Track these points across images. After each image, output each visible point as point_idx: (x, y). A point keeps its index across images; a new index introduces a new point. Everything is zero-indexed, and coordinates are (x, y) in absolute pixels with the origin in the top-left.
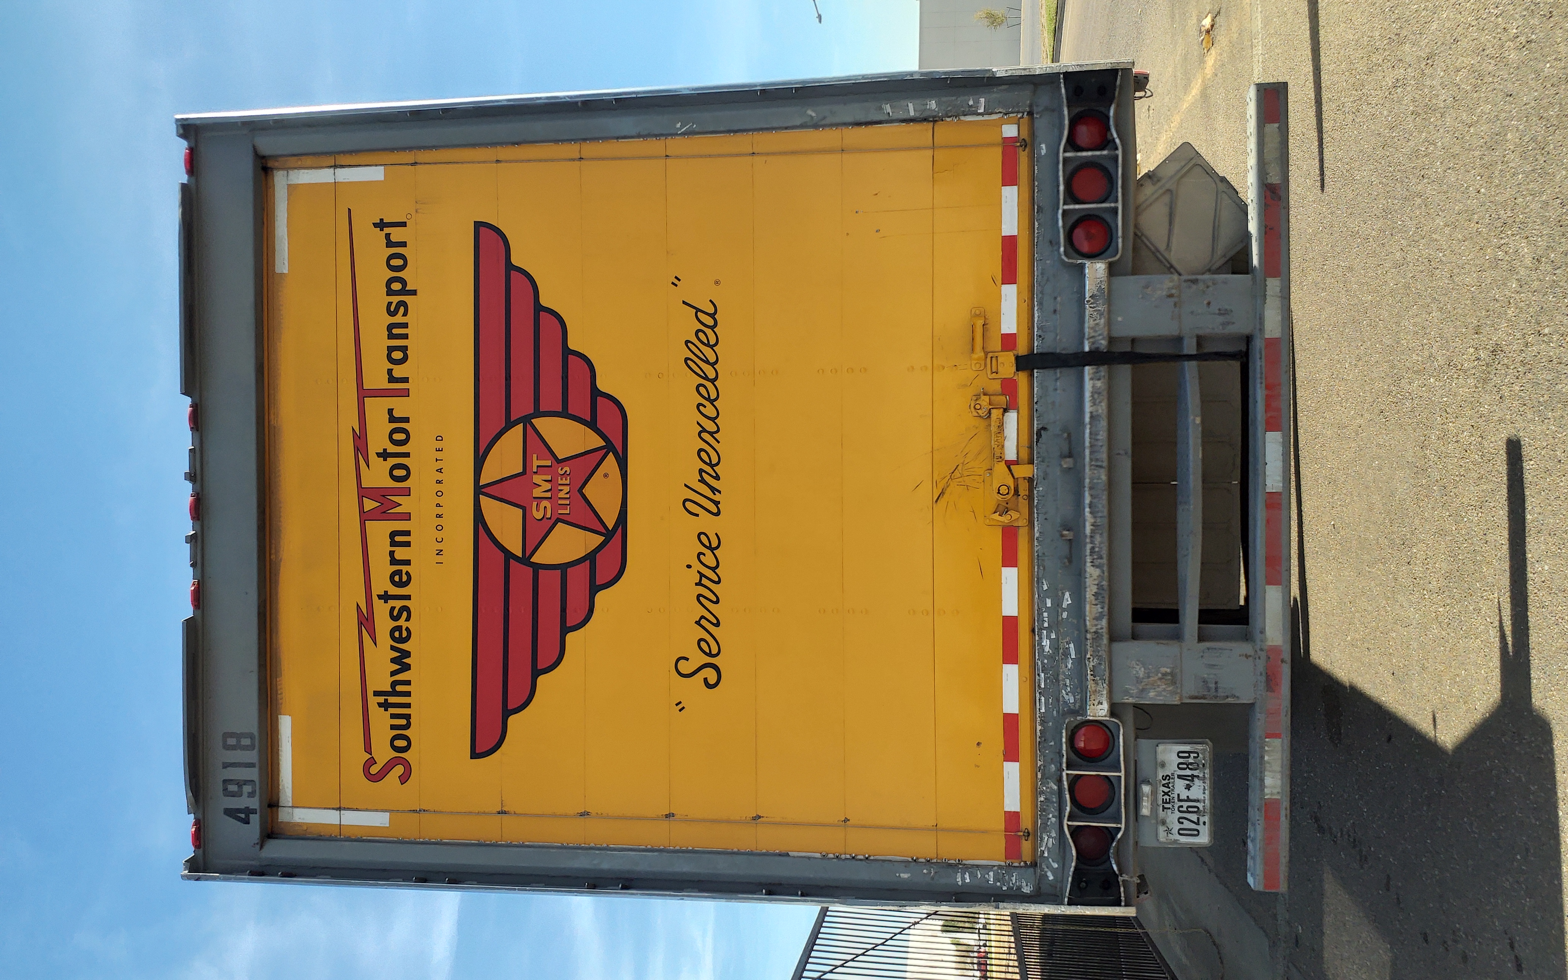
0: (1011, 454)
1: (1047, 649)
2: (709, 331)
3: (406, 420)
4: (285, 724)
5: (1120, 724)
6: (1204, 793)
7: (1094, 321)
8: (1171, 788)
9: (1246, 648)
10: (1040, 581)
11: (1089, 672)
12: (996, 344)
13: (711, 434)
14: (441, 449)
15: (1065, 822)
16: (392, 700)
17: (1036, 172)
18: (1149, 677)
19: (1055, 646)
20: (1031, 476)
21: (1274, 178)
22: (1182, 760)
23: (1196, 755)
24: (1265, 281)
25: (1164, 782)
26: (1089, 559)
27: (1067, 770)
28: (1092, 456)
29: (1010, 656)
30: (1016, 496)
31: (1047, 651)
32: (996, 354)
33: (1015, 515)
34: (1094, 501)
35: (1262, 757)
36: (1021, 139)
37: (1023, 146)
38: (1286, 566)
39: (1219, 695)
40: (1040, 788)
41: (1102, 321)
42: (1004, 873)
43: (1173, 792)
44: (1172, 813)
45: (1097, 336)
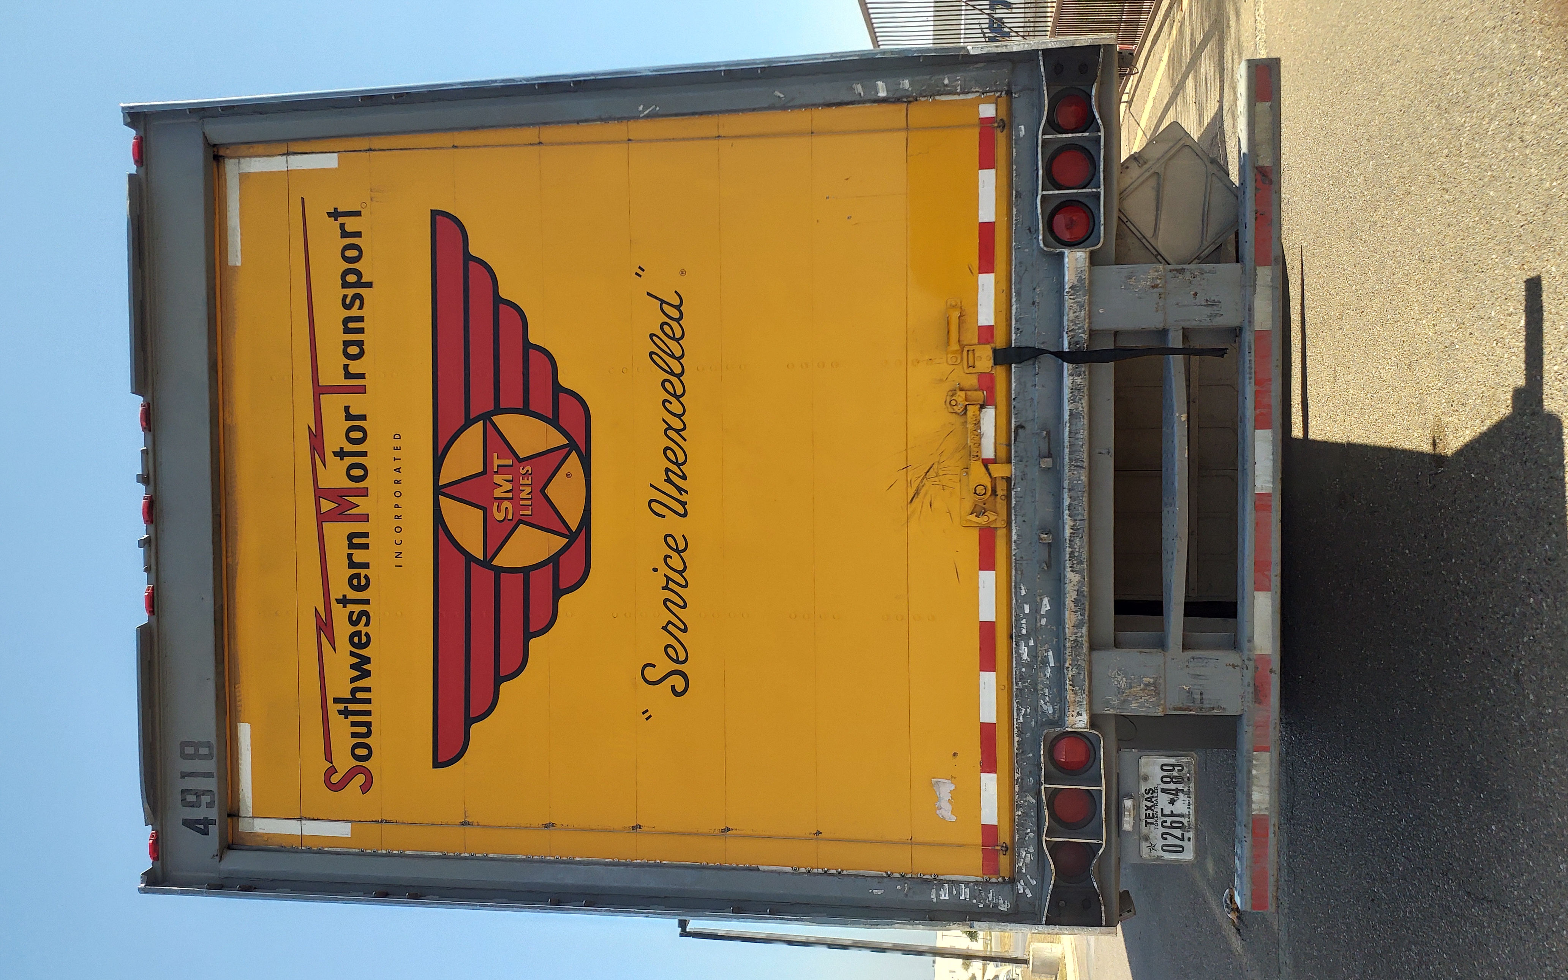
0: (988, 452)
1: (1025, 657)
2: (674, 324)
3: (363, 418)
4: (245, 731)
5: (1100, 736)
6: (1189, 808)
7: (1074, 313)
8: (1155, 802)
9: (1232, 657)
10: (1018, 586)
11: (1067, 682)
12: (972, 337)
13: (678, 431)
14: (399, 448)
15: (1044, 838)
16: (352, 707)
17: (1014, 154)
18: (1131, 688)
19: (1034, 653)
20: (1009, 476)
21: (1266, 161)
22: (1165, 774)
23: (1180, 768)
24: (1255, 269)
25: (1147, 796)
26: (1068, 564)
27: (1045, 784)
28: (1071, 456)
29: (988, 663)
30: (993, 497)
31: (1025, 659)
32: (972, 348)
33: (992, 516)
34: (1072, 502)
35: (1250, 772)
36: (999, 119)
37: (1001, 127)
38: (1276, 570)
39: (1204, 706)
40: (1017, 802)
41: (1082, 312)
42: (980, 890)
43: (1156, 807)
44: (1155, 828)
45: (1077, 330)
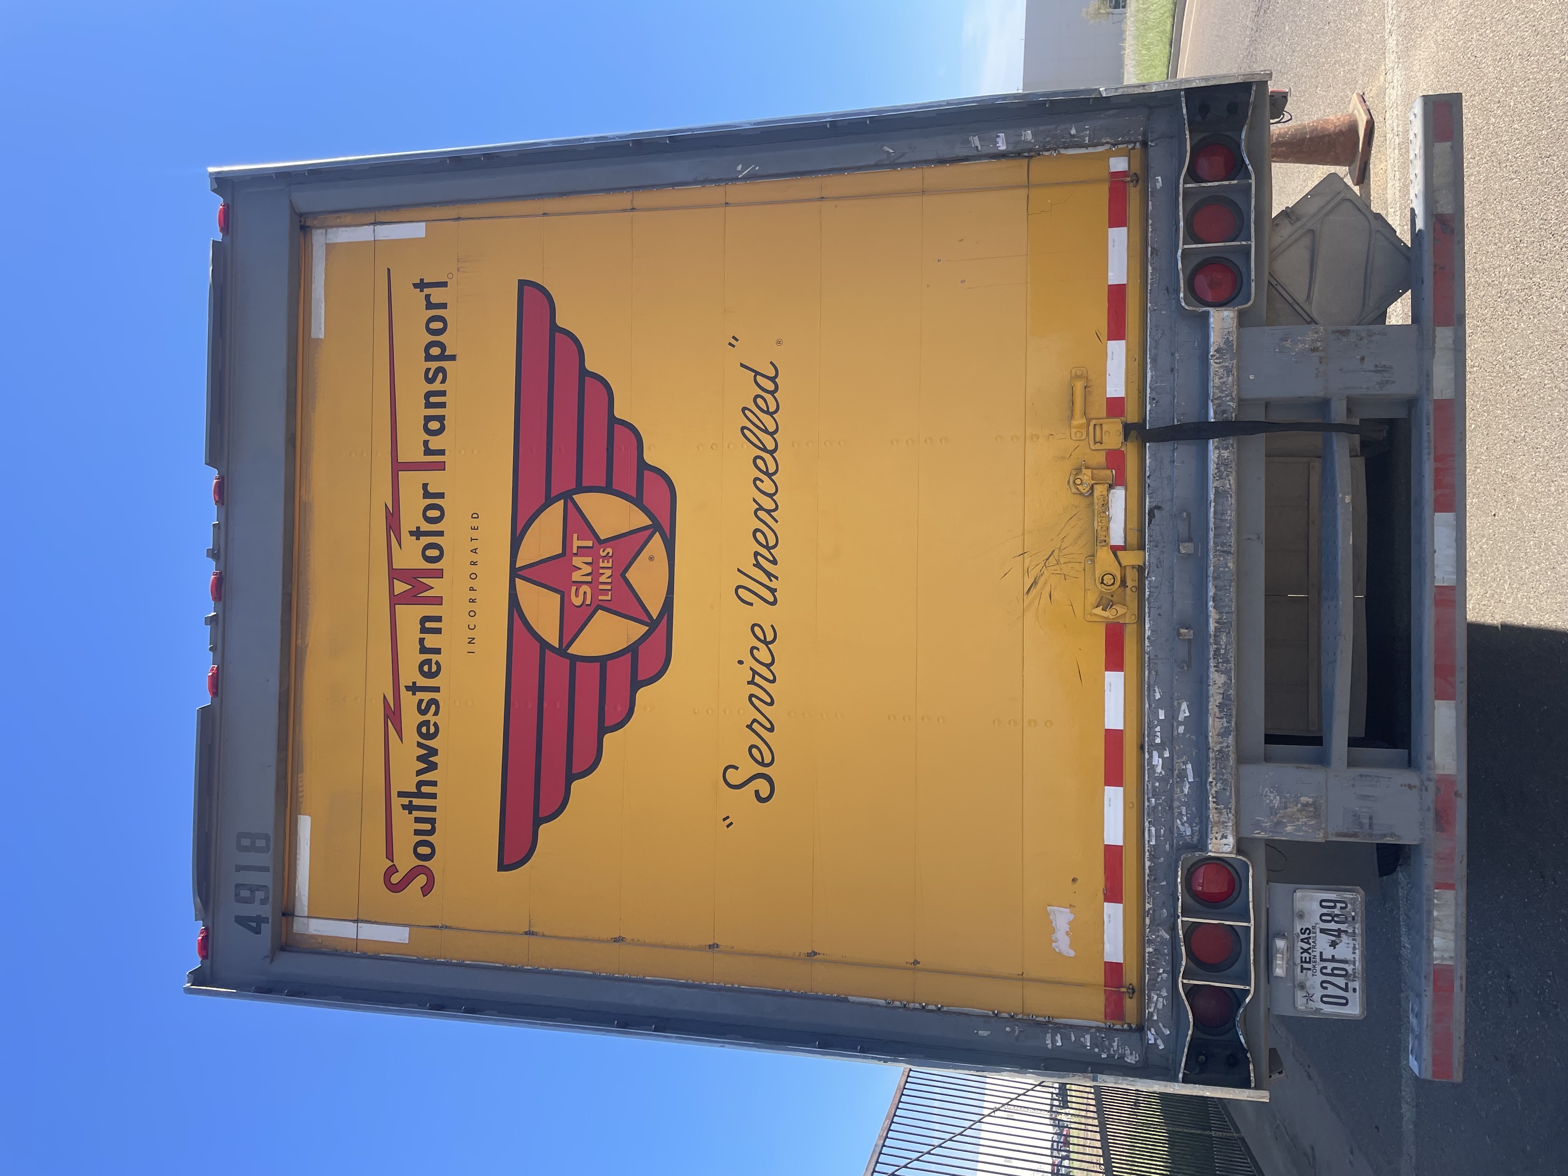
0: (1117, 537)
1: (1159, 769)
2: (768, 397)
3: (441, 495)
4: (305, 824)
5: (1249, 863)
6: (1354, 953)
7: (1220, 379)
8: (1312, 944)
9: (1409, 777)
10: (1152, 689)
11: (1210, 799)
12: (1100, 409)
13: (769, 512)
14: (476, 528)
15: (1180, 979)
16: (416, 802)
17: (1150, 208)
18: (1286, 808)
19: (1169, 765)
20: (1142, 564)
21: (1448, 207)
22: (1325, 911)
23: (1344, 905)
24: (1436, 330)
25: (1303, 936)
26: (1212, 663)
27: (1182, 916)
28: (1217, 540)
29: (1113, 777)
30: (1122, 589)
31: (1159, 771)
32: (1101, 422)
33: (1121, 610)
34: (1218, 592)
35: (1430, 913)
36: (1132, 172)
37: (1135, 181)
38: (1461, 678)
39: (1375, 832)
40: (1148, 937)
41: (1230, 378)
42: (1103, 1038)
43: (1314, 950)
44: (1313, 975)
45: (1224, 397)
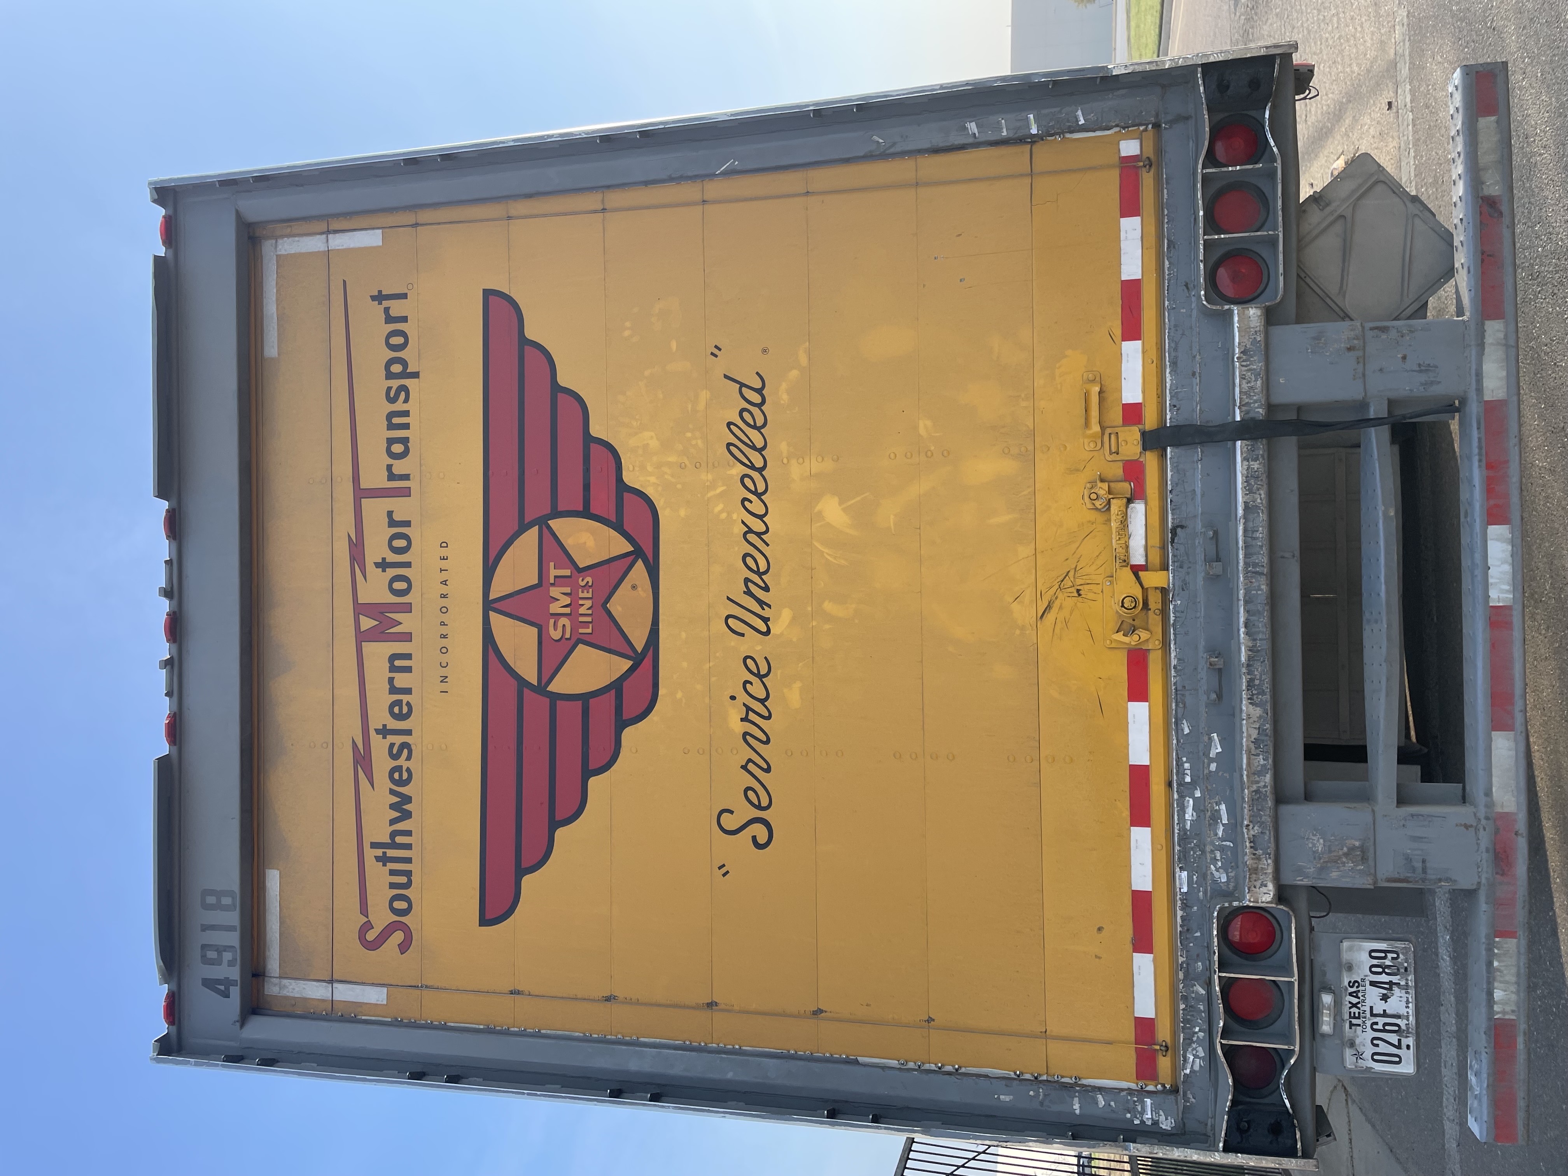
0: (1138, 556)
1: (1189, 811)
2: (755, 410)
3: (407, 524)
4: (274, 880)
6: (1407, 1007)
7: (1247, 383)
8: (1361, 998)
9: (1461, 814)
10: (1179, 723)
11: (1247, 843)
12: (1116, 416)
13: (759, 535)
14: (445, 558)
15: (1217, 1039)
16: (391, 853)
17: (1166, 196)
18: (1330, 852)
19: (1201, 807)
20: (1165, 586)
21: (1493, 187)
22: (1375, 962)
23: (1395, 956)
24: (1483, 324)
25: (1351, 990)
26: (1244, 695)
27: (1220, 970)
28: (1248, 560)
29: (1139, 815)
30: (1145, 612)
31: (1190, 814)
32: (1117, 430)
33: (1144, 635)
34: (1250, 618)
35: (1490, 964)
36: (1144, 157)
37: (1148, 166)
38: (1519, 706)
39: (1427, 877)
40: (1181, 992)
41: (1258, 382)
42: (1135, 1102)
43: (1363, 1004)
44: (1363, 1031)
45: (1252, 403)
